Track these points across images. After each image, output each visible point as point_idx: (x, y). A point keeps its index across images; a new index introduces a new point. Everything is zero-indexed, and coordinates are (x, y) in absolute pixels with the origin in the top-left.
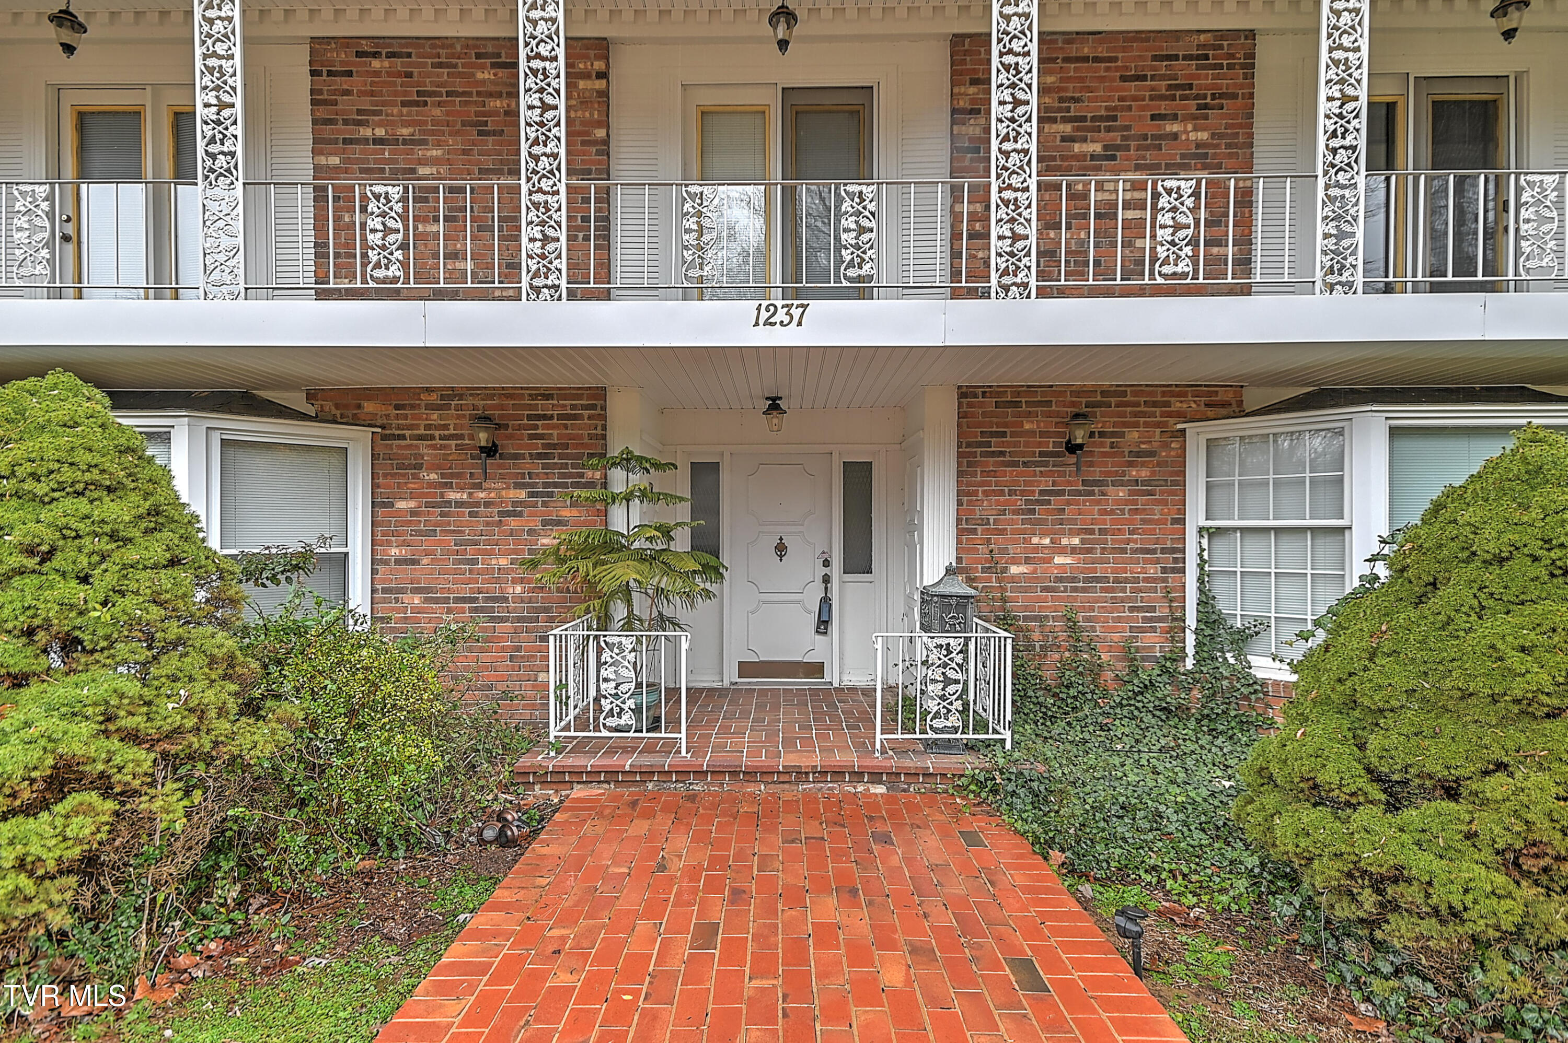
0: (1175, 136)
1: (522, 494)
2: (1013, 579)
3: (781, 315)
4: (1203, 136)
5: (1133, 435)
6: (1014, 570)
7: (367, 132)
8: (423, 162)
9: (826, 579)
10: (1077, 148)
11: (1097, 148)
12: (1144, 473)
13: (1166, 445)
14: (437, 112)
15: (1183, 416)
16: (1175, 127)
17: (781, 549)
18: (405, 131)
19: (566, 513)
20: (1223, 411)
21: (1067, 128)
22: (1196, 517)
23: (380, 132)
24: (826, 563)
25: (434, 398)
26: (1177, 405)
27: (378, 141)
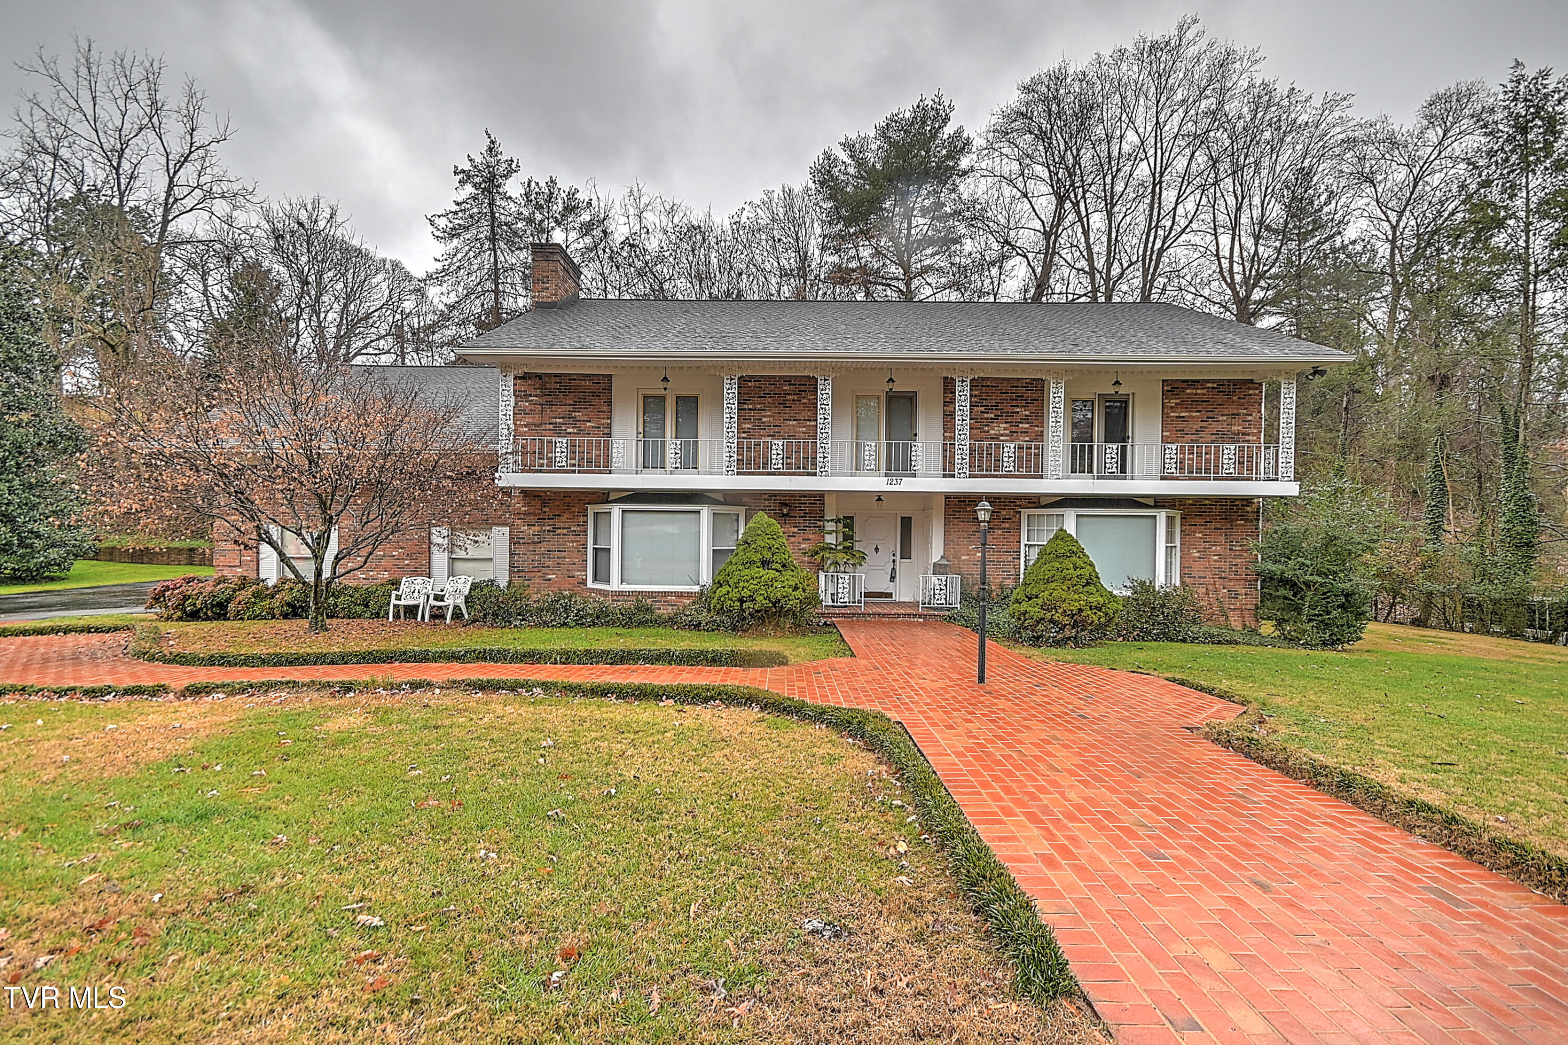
0: (1018, 412)
1: (796, 530)
2: (963, 561)
3: (895, 482)
4: (1027, 413)
5: (1004, 512)
6: (963, 558)
7: (746, 406)
8: (765, 416)
9: (894, 561)
10: (986, 415)
11: (992, 416)
12: (1007, 525)
13: (1015, 516)
14: (770, 400)
15: (1019, 506)
16: (1018, 410)
17: (877, 549)
18: (759, 406)
19: (811, 536)
20: (1033, 505)
21: (982, 409)
22: (1024, 541)
23: (750, 407)
24: (894, 555)
25: (766, 496)
26: (1018, 503)
27: (749, 409)
